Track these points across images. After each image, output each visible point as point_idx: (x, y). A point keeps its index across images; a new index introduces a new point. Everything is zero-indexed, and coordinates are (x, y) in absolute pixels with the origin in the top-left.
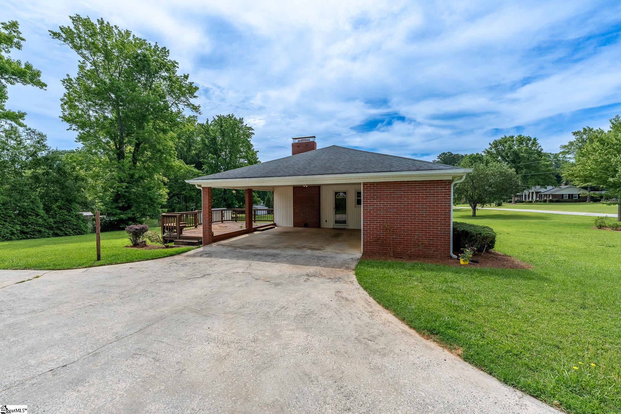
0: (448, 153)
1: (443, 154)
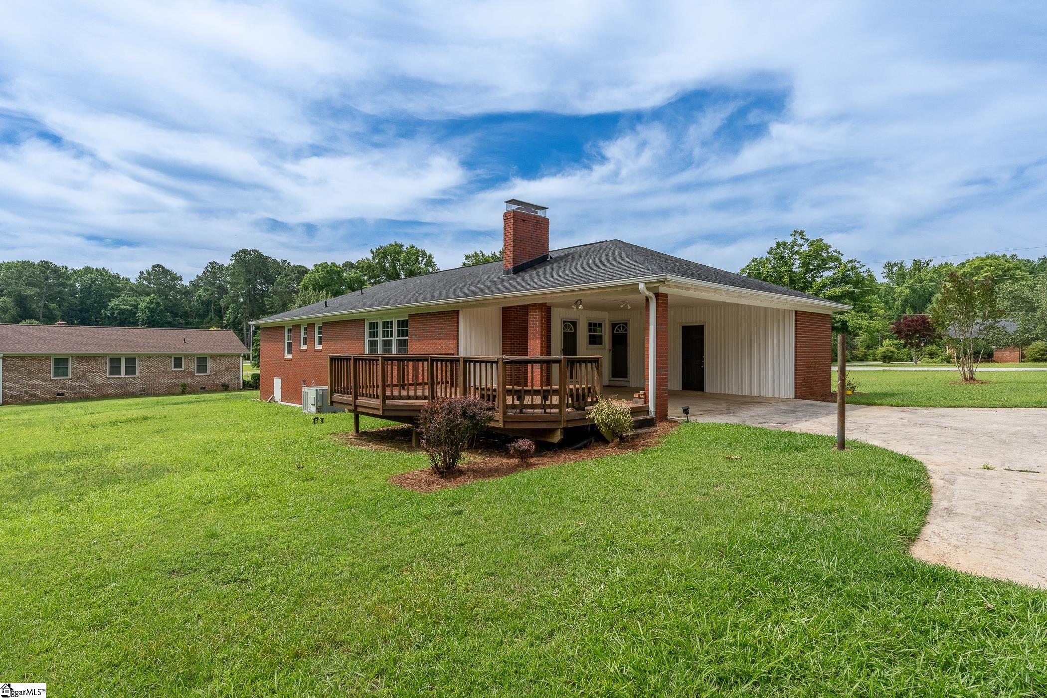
0: (254, 251)
1: (245, 251)
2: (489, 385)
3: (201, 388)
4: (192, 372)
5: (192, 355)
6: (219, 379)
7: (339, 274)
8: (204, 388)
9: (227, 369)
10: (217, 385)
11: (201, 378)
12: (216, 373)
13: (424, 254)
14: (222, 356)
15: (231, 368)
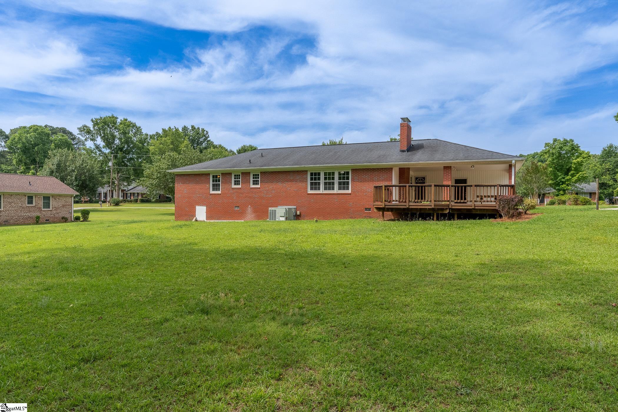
2: (504, 194)
3: (46, 220)
4: (40, 207)
5: (40, 194)
6: (58, 213)
7: (48, 135)
8: (48, 220)
9: (63, 206)
10: (57, 218)
11: (46, 213)
12: (56, 209)
13: (134, 126)
14: (60, 196)
15: (66, 205)
